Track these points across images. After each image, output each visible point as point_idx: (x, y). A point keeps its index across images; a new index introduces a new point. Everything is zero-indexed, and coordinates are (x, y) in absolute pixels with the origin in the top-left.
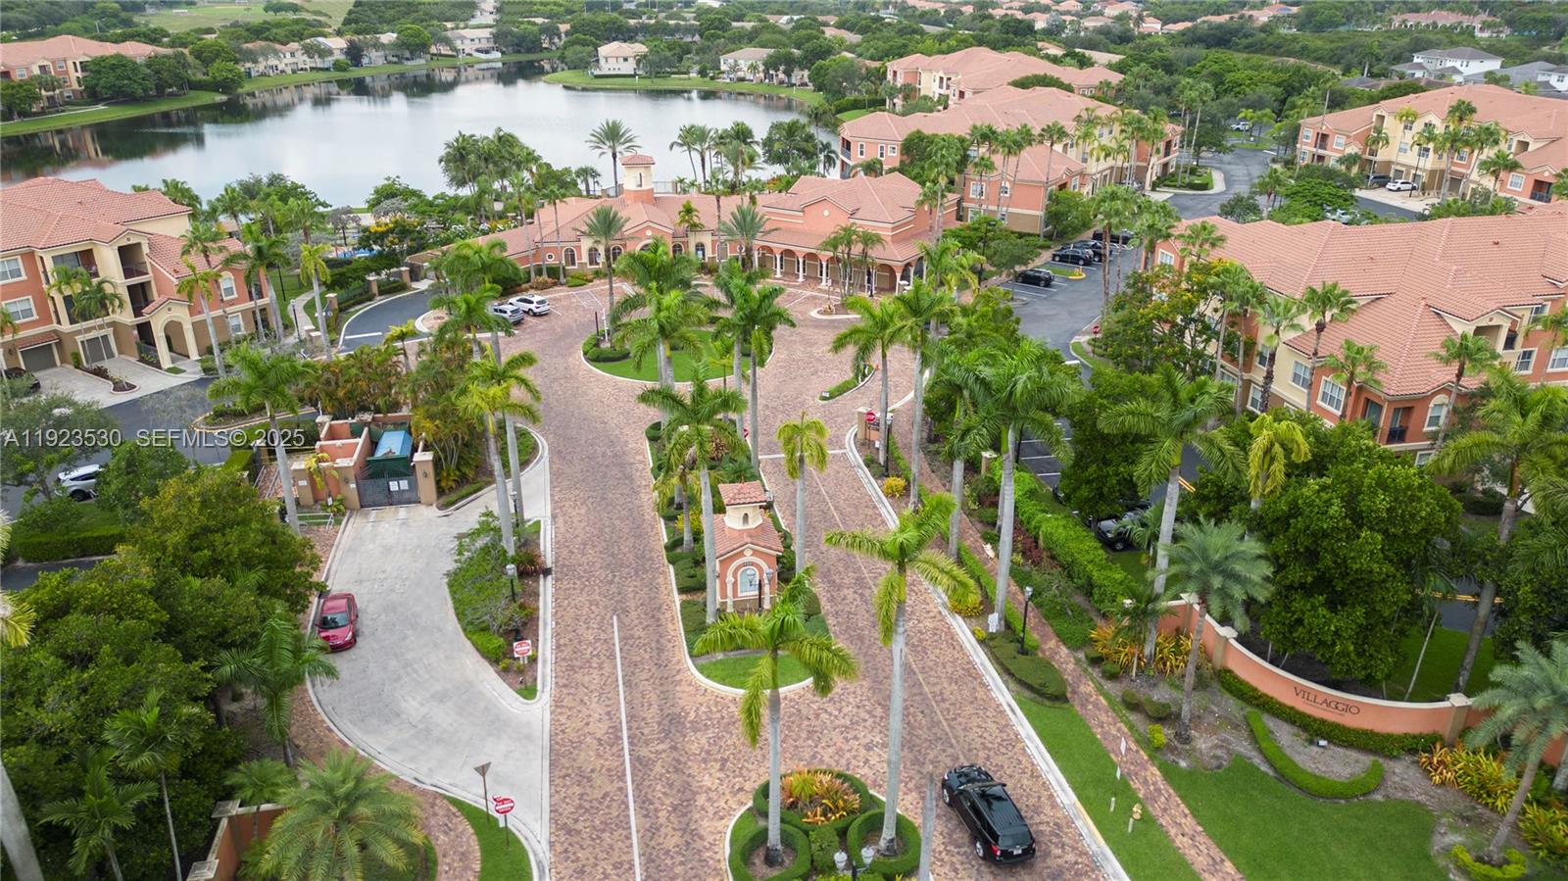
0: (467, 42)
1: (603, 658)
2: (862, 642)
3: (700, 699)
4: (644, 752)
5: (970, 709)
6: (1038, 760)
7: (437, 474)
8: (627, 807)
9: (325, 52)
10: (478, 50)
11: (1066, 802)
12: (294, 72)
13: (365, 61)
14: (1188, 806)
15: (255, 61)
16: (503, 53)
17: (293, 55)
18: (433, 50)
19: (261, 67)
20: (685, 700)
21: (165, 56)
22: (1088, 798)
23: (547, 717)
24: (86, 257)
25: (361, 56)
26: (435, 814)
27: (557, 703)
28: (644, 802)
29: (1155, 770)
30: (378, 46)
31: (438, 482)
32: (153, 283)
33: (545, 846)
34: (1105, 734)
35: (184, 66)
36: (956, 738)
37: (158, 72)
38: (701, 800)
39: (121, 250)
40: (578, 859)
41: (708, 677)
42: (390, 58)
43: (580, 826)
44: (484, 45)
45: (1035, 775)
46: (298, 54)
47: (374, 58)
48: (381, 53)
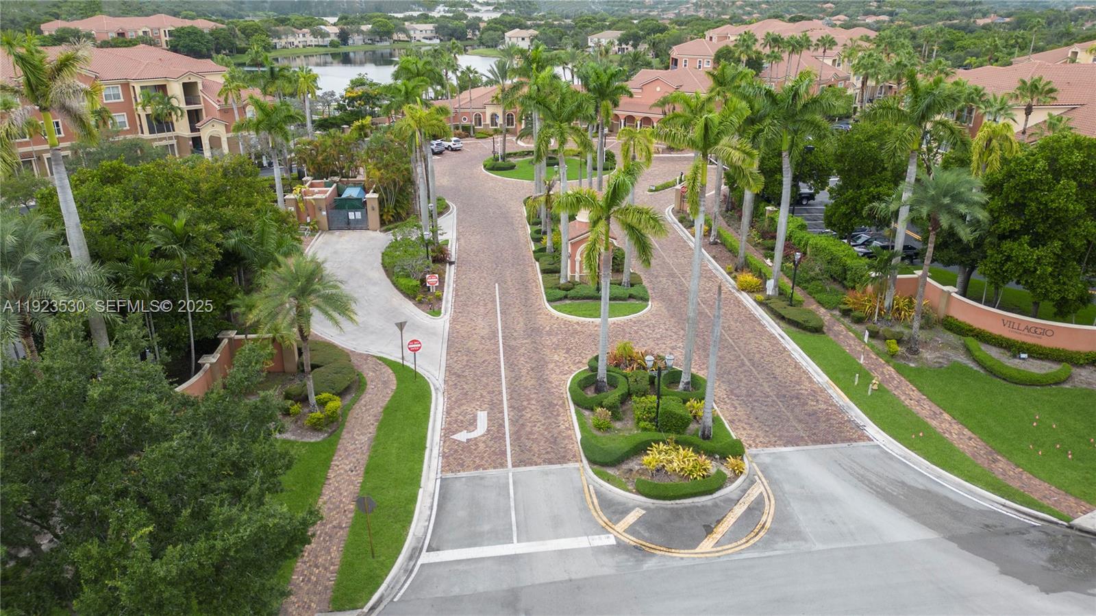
0: (418, 32)
1: (487, 301)
2: (671, 301)
3: (553, 321)
4: (513, 343)
5: (750, 335)
6: (799, 359)
7: (381, 210)
8: (500, 367)
9: (324, 35)
10: (424, 38)
11: (820, 380)
12: (304, 47)
13: (350, 42)
14: (914, 385)
15: (280, 38)
16: (441, 40)
17: (304, 35)
18: (395, 37)
19: (283, 42)
20: (541, 320)
21: (222, 29)
22: (837, 378)
23: (447, 325)
24: (163, 88)
25: (348, 39)
26: (367, 363)
27: (454, 320)
28: (511, 366)
29: (890, 368)
30: (360, 32)
31: (381, 216)
32: (204, 111)
33: (442, 382)
34: (852, 350)
35: (234, 36)
36: (738, 347)
37: (217, 39)
38: (551, 366)
39: (184, 84)
40: (463, 389)
41: (560, 311)
42: (366, 41)
43: (466, 374)
44: (429, 34)
45: (797, 366)
46: (307, 35)
47: (356, 39)
48: (361, 37)
